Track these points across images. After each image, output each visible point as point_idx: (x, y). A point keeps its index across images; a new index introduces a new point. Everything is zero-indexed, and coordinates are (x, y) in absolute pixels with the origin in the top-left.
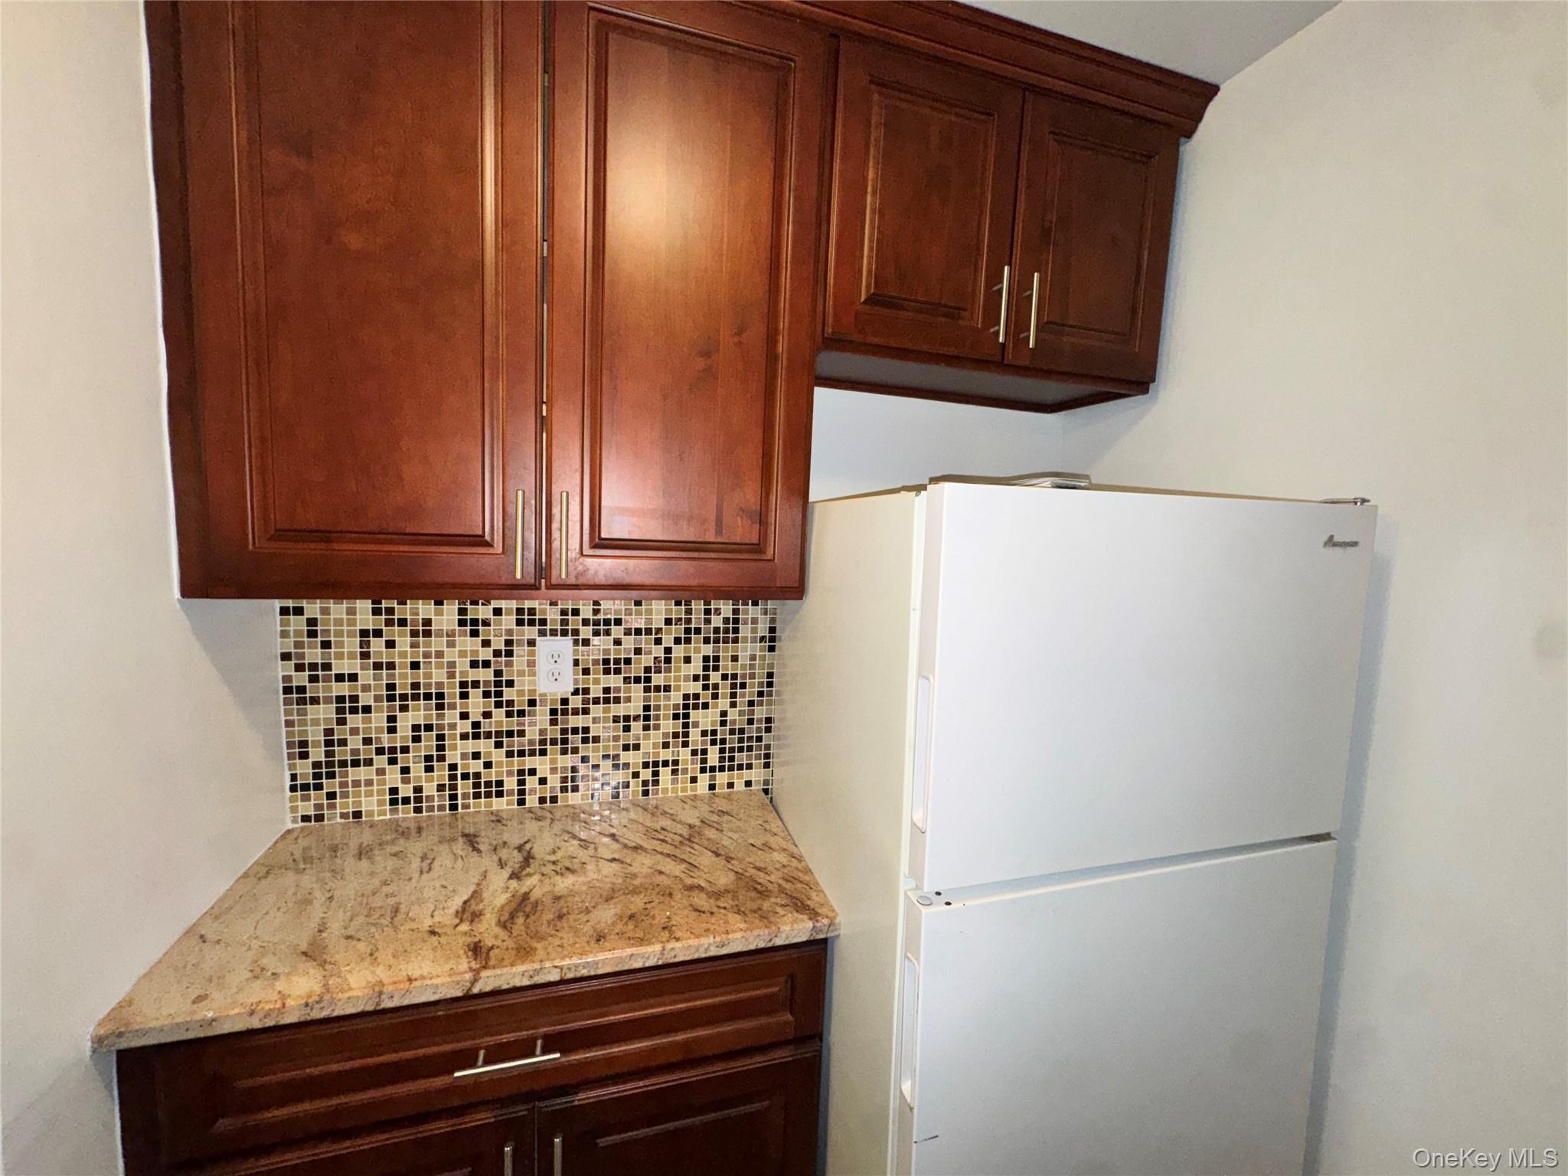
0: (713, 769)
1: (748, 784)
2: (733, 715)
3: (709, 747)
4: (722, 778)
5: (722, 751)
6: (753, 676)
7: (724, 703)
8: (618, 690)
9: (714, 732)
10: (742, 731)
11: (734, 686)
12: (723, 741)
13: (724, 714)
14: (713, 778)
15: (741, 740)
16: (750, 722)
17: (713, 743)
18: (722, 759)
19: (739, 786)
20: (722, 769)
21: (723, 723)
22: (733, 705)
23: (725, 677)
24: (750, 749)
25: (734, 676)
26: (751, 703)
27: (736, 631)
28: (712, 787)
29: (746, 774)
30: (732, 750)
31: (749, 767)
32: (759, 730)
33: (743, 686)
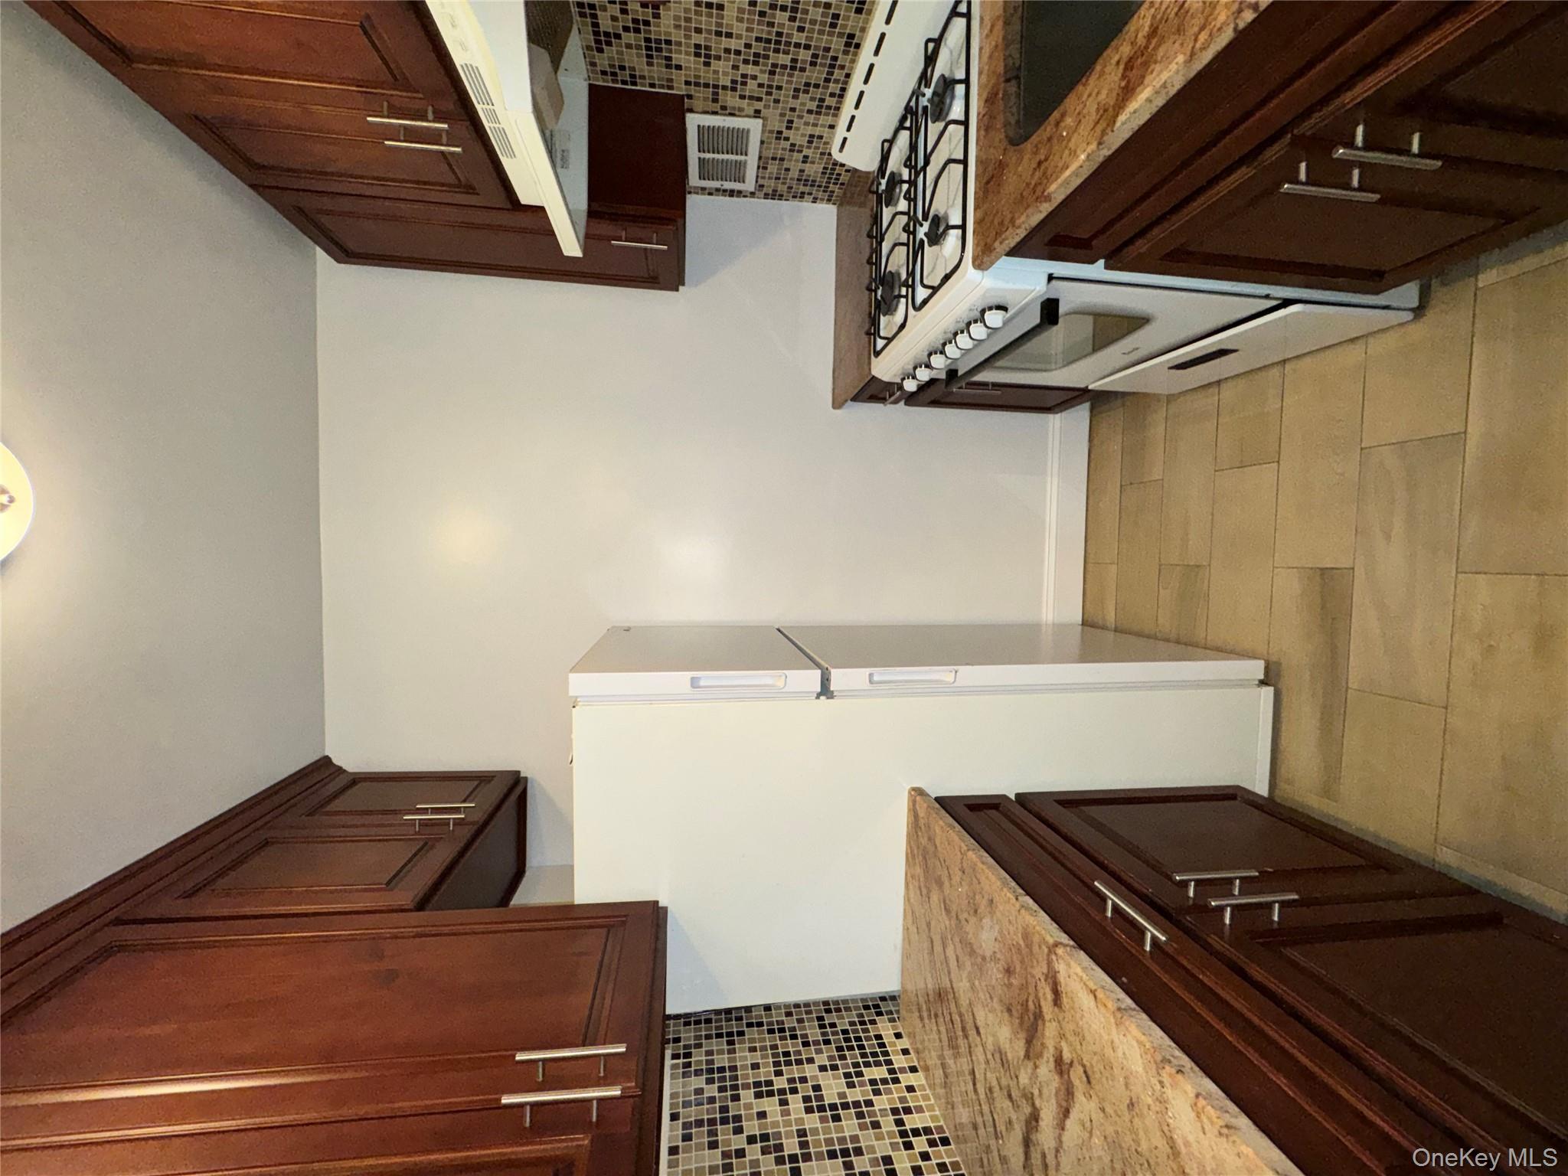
0: (892, 1071)
1: (898, 1036)
2: (822, 1059)
3: (866, 1078)
4: (899, 1061)
5: (867, 1065)
6: (774, 1047)
7: (810, 1071)
9: (847, 1075)
10: (839, 1049)
11: (788, 1063)
12: (856, 1065)
13: (823, 1068)
14: (902, 1070)
15: (851, 1048)
16: (827, 1042)
17: (860, 1074)
18: (878, 1064)
19: (905, 1043)
20: (889, 1062)
21: (835, 1068)
22: (811, 1061)
23: (779, 1073)
24: (858, 1039)
25: (777, 1064)
26: (806, 1044)
27: (722, 1070)
28: (913, 1070)
29: (888, 1037)
30: (864, 1055)
31: (879, 1037)
32: (835, 1033)
33: (787, 1054)
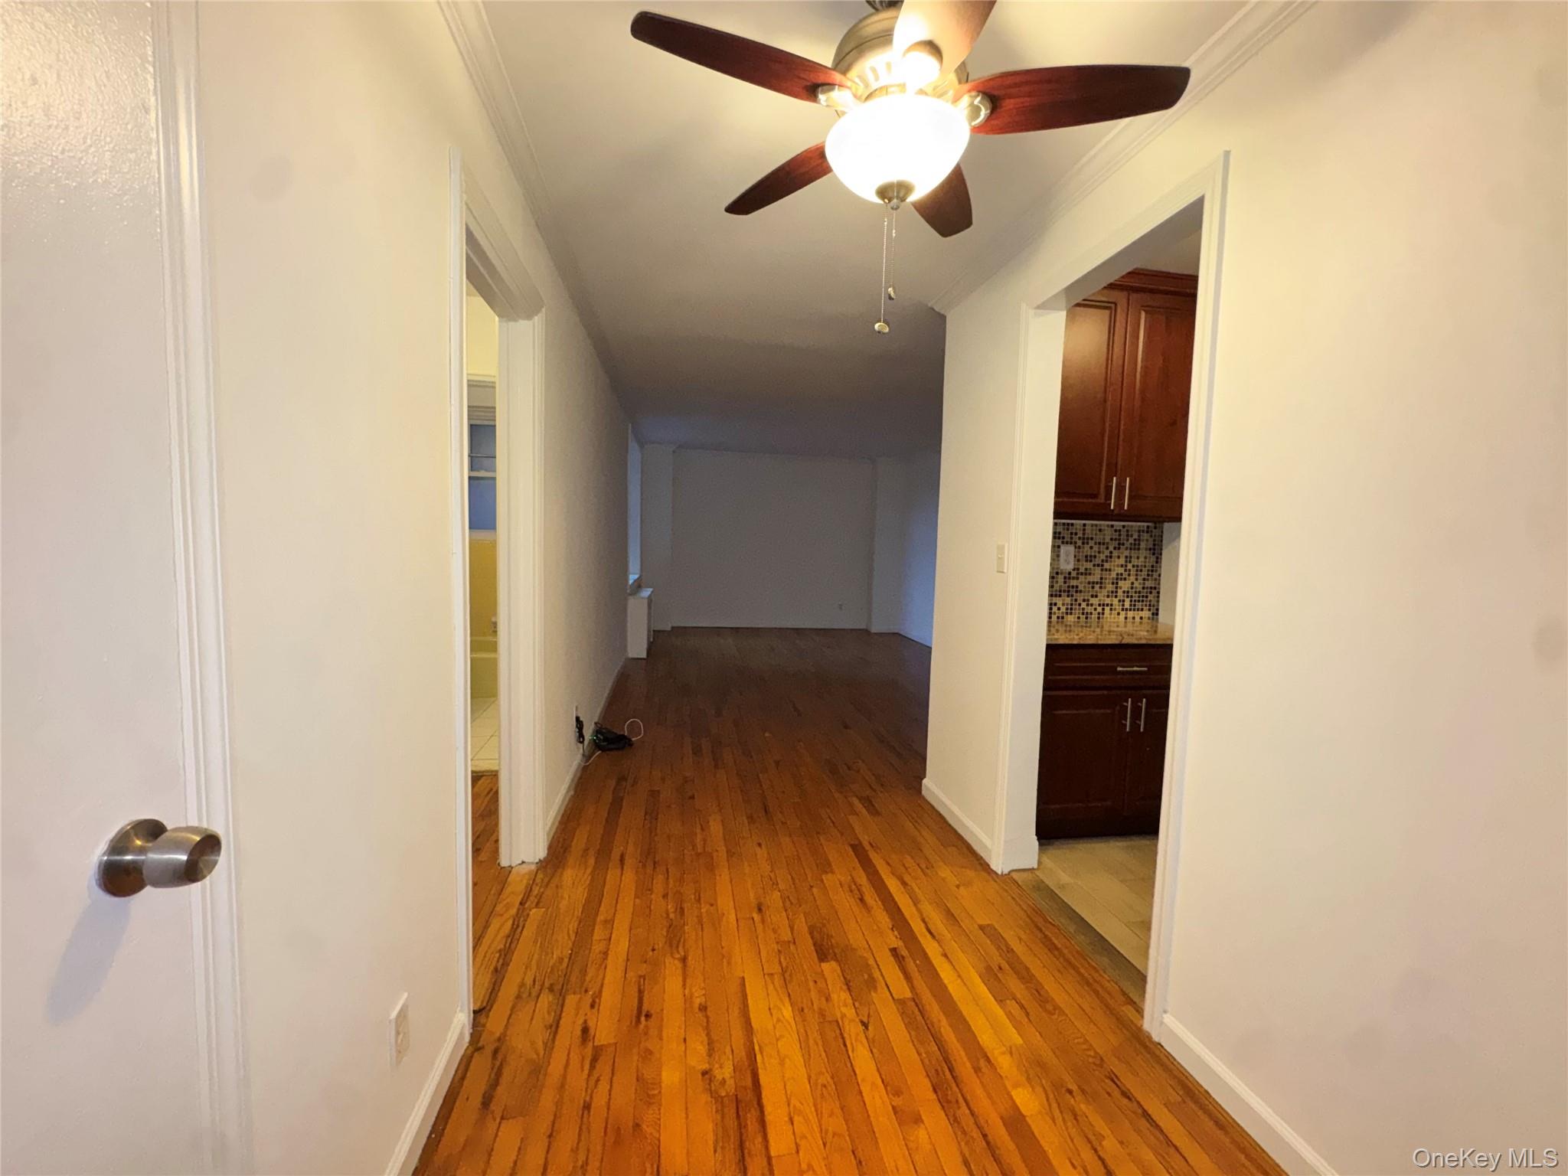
0: (1127, 610)
1: (1141, 618)
2: (1136, 584)
3: (1126, 599)
4: (1130, 614)
5: (1131, 601)
6: (1145, 566)
7: (1132, 578)
8: (1090, 569)
9: (1128, 592)
10: (1140, 592)
11: (1137, 571)
12: (1132, 597)
13: (1133, 583)
14: (1126, 614)
15: (1139, 597)
16: (1143, 588)
17: (1128, 597)
18: (1131, 605)
19: (1137, 619)
20: (1130, 610)
21: (1132, 588)
22: (1137, 579)
23: (1133, 566)
24: (1143, 601)
25: (1138, 566)
26: (1144, 579)
27: (1139, 544)
28: (1126, 618)
29: (1141, 614)
30: (1135, 601)
31: (1142, 610)
32: (1147, 593)
33: (1141, 571)
